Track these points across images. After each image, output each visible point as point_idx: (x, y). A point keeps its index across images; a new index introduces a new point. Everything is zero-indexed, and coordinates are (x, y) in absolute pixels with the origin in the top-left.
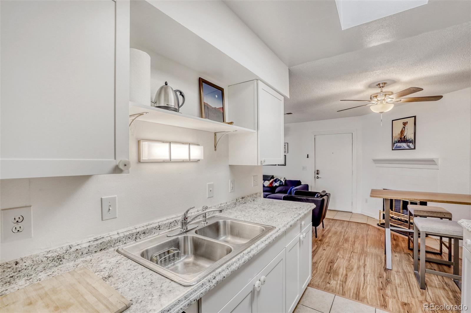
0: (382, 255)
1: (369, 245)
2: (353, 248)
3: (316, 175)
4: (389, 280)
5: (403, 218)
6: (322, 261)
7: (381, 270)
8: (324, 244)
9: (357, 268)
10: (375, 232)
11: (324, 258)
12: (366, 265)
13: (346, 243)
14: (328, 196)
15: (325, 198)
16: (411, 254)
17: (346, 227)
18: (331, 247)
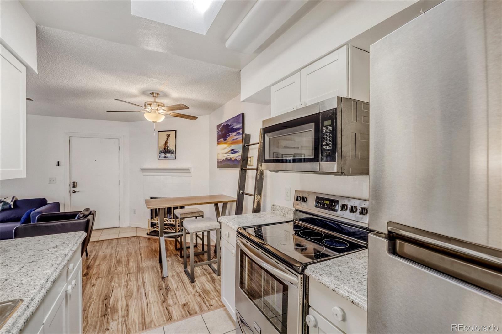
0: (157, 265)
1: (143, 259)
2: (128, 269)
3: (72, 189)
4: (168, 289)
5: (168, 223)
6: (93, 303)
7: (159, 282)
8: (92, 278)
9: (137, 291)
10: (146, 242)
11: (95, 298)
12: (145, 283)
13: (120, 266)
14: (93, 214)
15: (90, 217)
16: (179, 254)
17: (115, 246)
18: (102, 278)
